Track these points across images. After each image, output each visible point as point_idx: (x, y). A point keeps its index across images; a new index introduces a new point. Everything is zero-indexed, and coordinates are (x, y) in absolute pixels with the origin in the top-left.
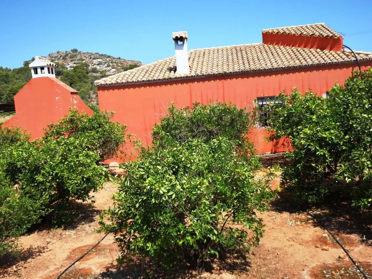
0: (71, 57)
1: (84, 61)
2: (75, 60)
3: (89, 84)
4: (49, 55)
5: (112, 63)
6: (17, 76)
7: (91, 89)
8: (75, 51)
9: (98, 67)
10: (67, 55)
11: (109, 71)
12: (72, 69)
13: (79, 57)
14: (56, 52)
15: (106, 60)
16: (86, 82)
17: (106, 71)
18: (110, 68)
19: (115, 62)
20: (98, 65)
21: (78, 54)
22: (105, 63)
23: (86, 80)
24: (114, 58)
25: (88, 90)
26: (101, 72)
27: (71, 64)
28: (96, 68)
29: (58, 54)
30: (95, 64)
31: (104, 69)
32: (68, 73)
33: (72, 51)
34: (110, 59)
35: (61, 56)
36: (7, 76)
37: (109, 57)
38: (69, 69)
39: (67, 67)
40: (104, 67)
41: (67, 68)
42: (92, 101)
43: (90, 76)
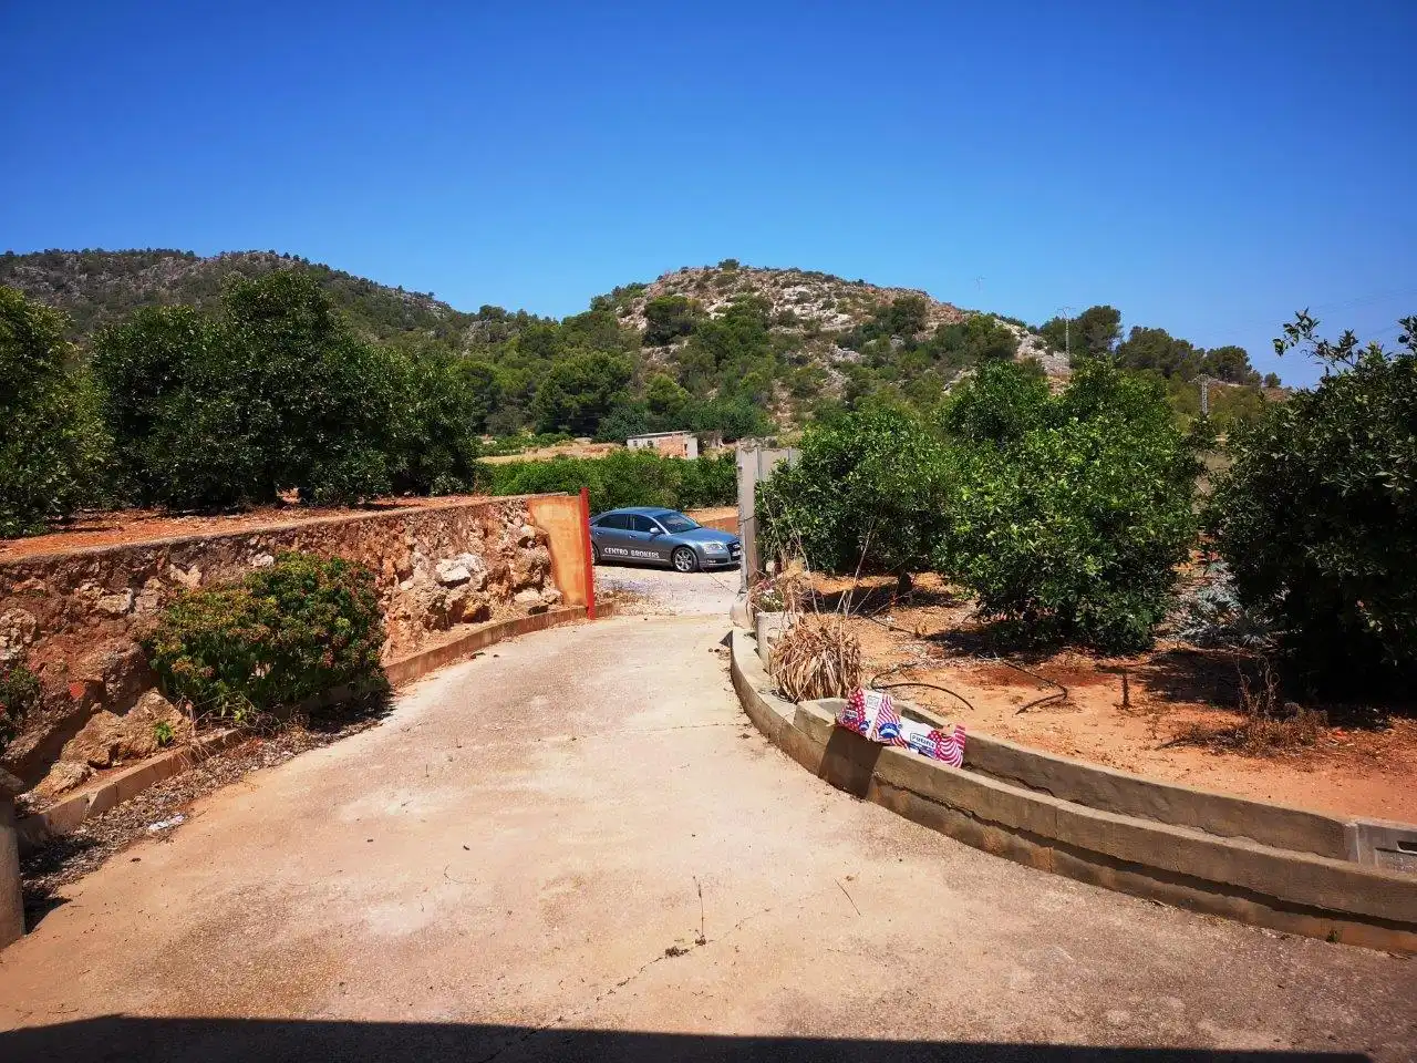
0: (720, 283)
1: (757, 294)
2: (731, 291)
3: (771, 357)
4: (660, 277)
5: (838, 296)
6: (572, 337)
7: (777, 375)
8: (731, 264)
9: (797, 311)
10: (707, 277)
11: (829, 319)
12: (722, 315)
13: (741, 281)
14: (678, 269)
15: (821, 288)
16: (761, 354)
17: (819, 319)
18: (829, 313)
20: (797, 302)
21: (739, 275)
22: (819, 296)
23: (762, 347)
24: (845, 283)
25: (768, 379)
26: (808, 324)
27: (719, 302)
28: (790, 312)
29: (684, 275)
30: (787, 301)
31: (816, 314)
32: (714, 328)
33: (721, 265)
34: (832, 285)
35: (692, 281)
36: (547, 337)
37: (830, 279)
38: (712, 317)
39: (708, 310)
40: (814, 309)
41: (708, 314)
42: (777, 409)
43: (773, 335)
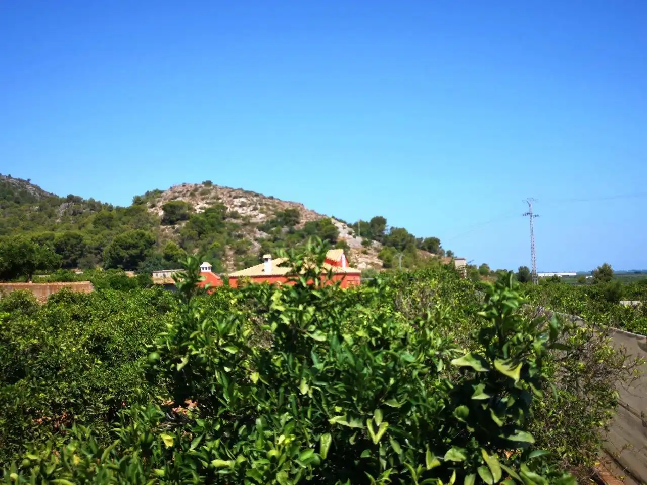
0: (202, 194)
1: (220, 201)
2: (207, 198)
3: (225, 234)
4: (171, 188)
5: (260, 204)
6: (124, 219)
7: (228, 243)
8: (208, 183)
9: (240, 211)
10: (196, 190)
11: (255, 216)
12: (203, 211)
13: (213, 194)
14: (181, 184)
15: (252, 200)
16: (221, 233)
17: (250, 216)
18: (255, 213)
19: (266, 204)
20: (240, 206)
21: (212, 190)
22: (251, 204)
23: (222, 229)
24: (265, 198)
25: (223, 245)
26: (244, 219)
27: (202, 204)
28: (236, 212)
29: (185, 188)
30: (235, 206)
31: (249, 213)
32: (197, 218)
33: (204, 183)
34: (258, 198)
35: (188, 191)
36: (110, 218)
37: (257, 195)
38: (197, 212)
39: (195, 208)
40: (248, 210)
41: (196, 210)
42: (227, 260)
43: (227, 223)
